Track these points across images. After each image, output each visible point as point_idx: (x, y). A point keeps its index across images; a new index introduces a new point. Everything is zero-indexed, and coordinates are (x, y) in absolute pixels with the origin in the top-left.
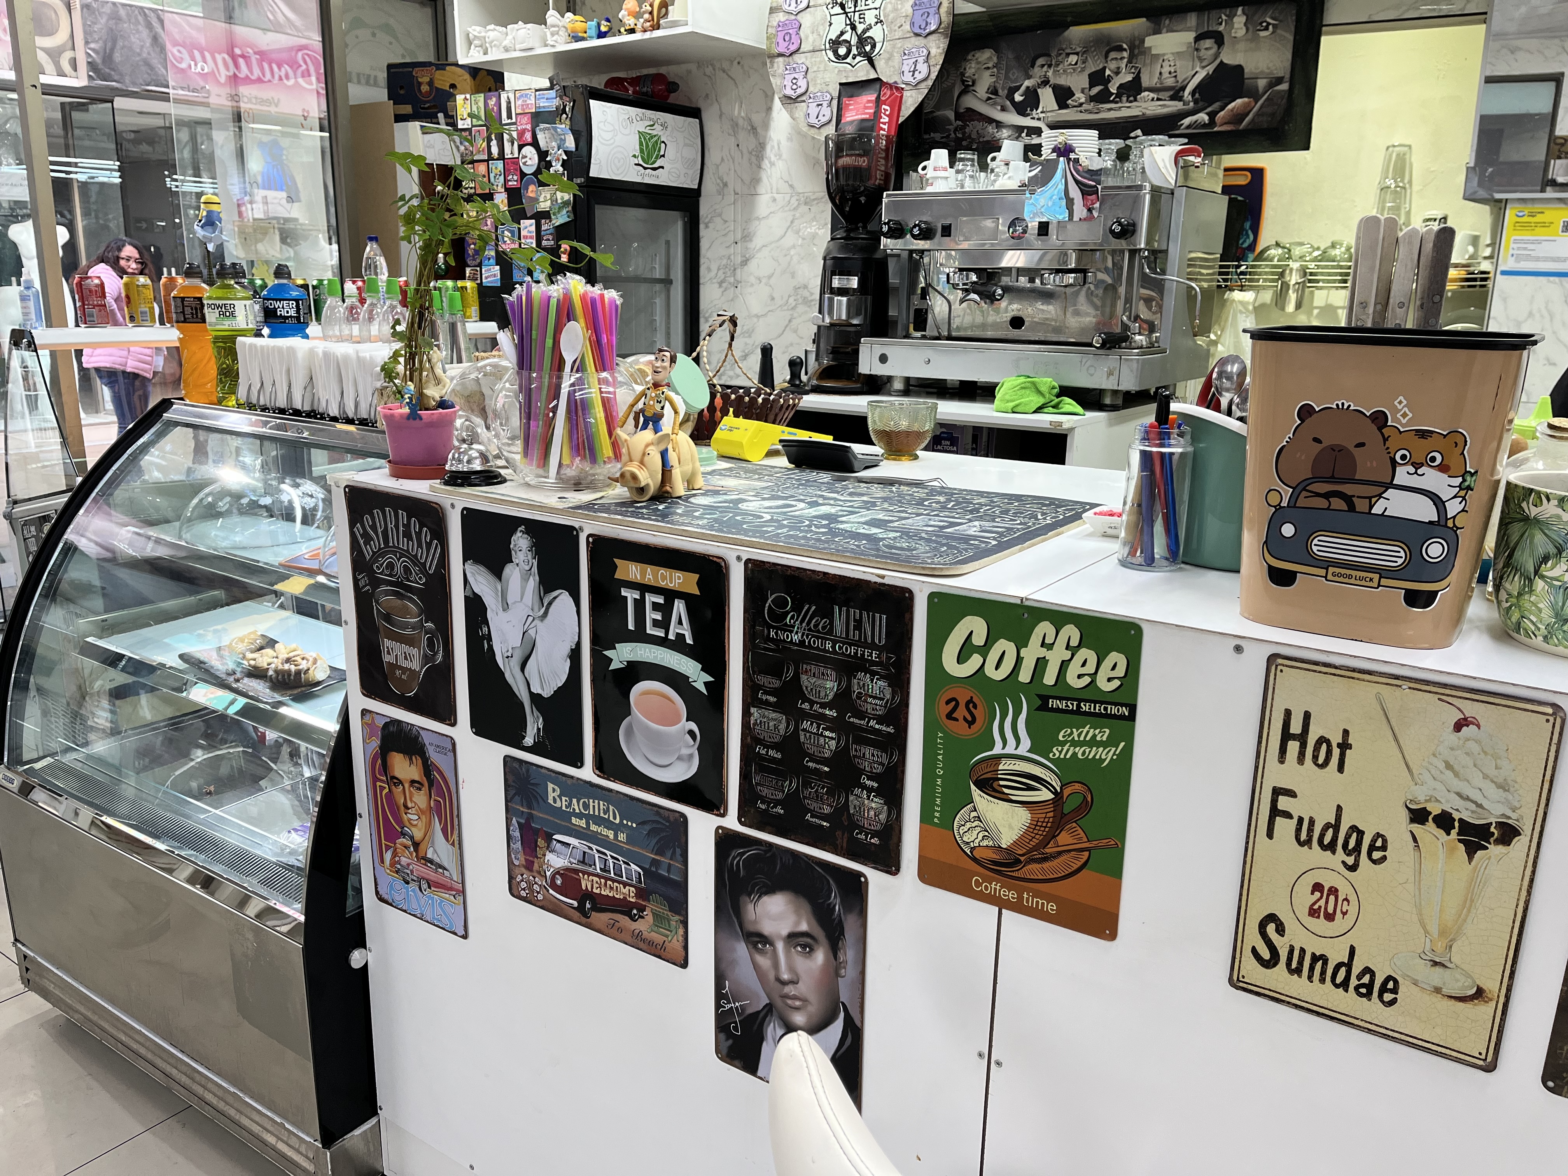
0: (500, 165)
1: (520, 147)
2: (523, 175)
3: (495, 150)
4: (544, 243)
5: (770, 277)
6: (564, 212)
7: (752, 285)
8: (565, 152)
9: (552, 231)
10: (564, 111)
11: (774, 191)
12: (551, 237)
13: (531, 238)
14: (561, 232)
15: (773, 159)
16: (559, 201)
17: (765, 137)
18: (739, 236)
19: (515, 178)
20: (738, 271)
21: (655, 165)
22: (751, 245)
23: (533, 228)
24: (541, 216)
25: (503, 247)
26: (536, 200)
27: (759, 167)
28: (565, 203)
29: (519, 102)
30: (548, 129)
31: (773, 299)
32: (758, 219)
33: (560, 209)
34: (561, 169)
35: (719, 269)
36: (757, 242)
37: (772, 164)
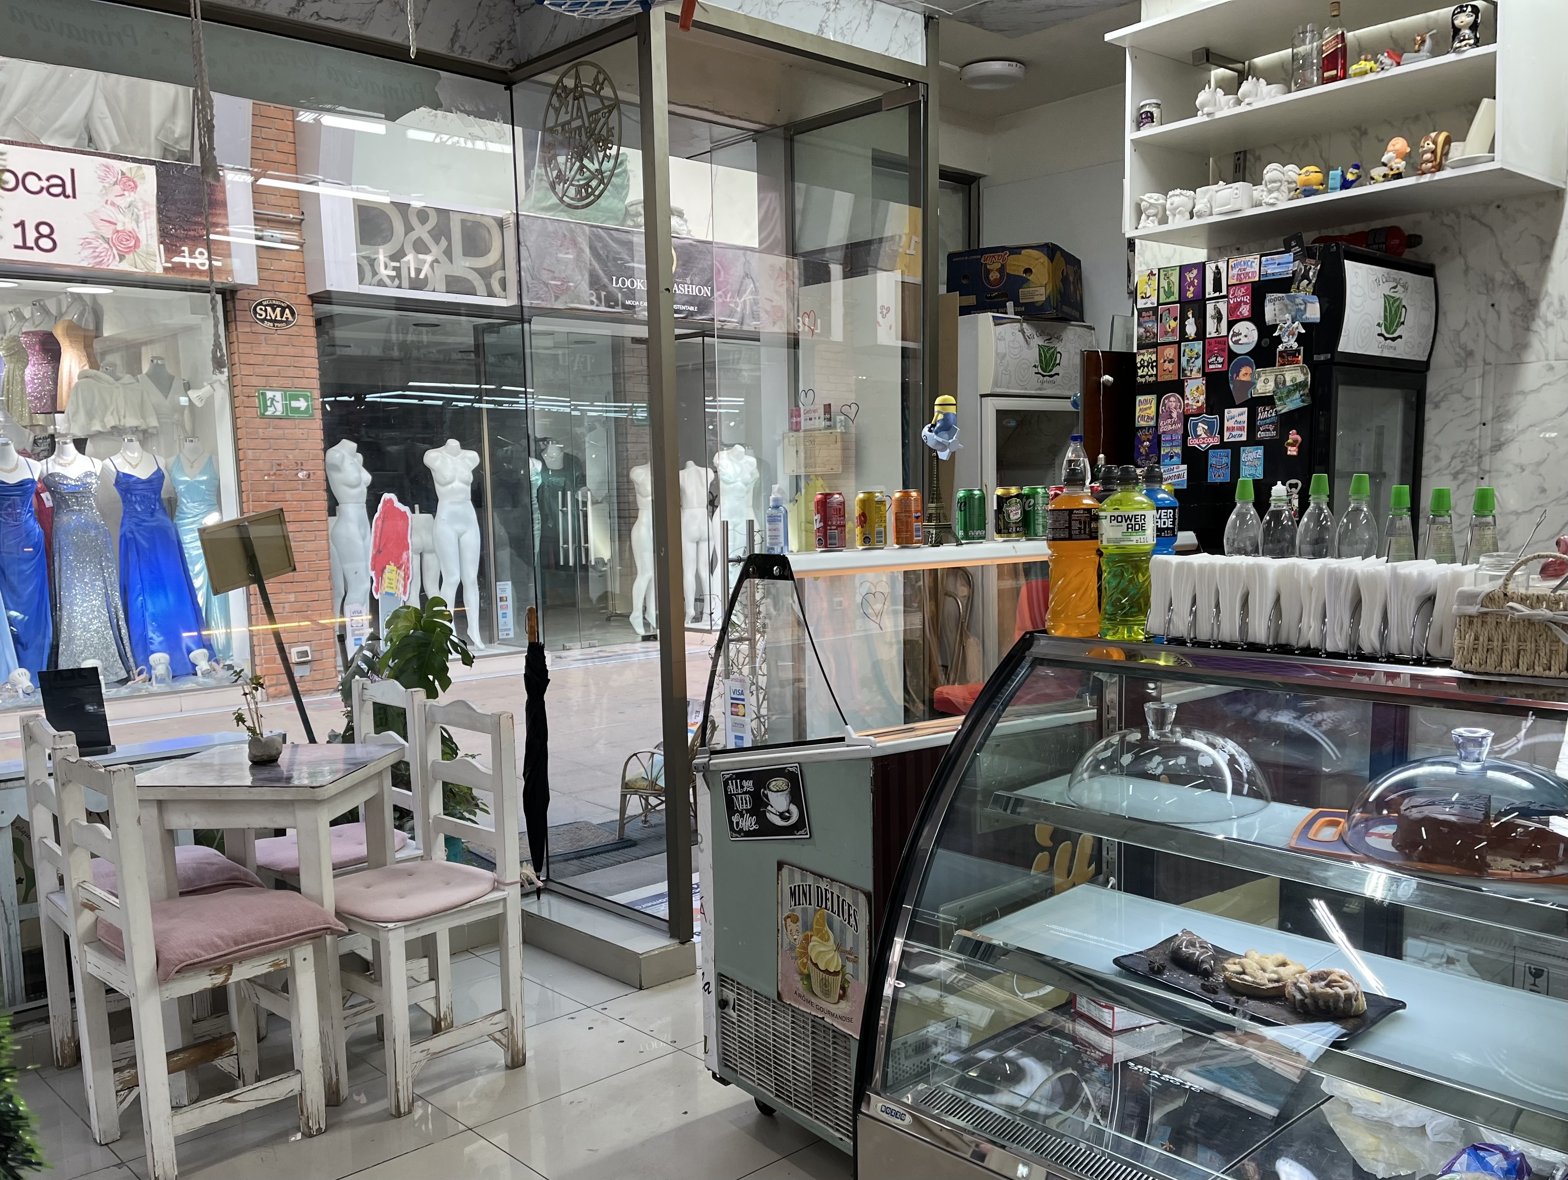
0: (1198, 346)
1: (1231, 324)
2: (1232, 355)
3: (1191, 329)
4: (1260, 435)
5: (1539, 464)
6: (1297, 395)
7: (1509, 475)
8: (1304, 325)
9: (1275, 420)
10: (1305, 276)
11: (1552, 356)
12: (1271, 427)
13: (1240, 429)
14: (1286, 421)
15: (1550, 317)
16: (1288, 383)
17: (1539, 293)
18: (1489, 414)
19: (1220, 360)
20: (1486, 459)
21: (1395, 335)
22: (1509, 426)
23: (1245, 418)
24: (1254, 404)
25: (1192, 442)
26: (1252, 384)
27: (1528, 329)
28: (1298, 386)
29: (1235, 271)
30: (1282, 298)
31: (1543, 491)
32: (1522, 393)
33: (1290, 392)
34: (1295, 346)
35: (1453, 458)
36: (1521, 420)
37: (1549, 324)
